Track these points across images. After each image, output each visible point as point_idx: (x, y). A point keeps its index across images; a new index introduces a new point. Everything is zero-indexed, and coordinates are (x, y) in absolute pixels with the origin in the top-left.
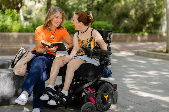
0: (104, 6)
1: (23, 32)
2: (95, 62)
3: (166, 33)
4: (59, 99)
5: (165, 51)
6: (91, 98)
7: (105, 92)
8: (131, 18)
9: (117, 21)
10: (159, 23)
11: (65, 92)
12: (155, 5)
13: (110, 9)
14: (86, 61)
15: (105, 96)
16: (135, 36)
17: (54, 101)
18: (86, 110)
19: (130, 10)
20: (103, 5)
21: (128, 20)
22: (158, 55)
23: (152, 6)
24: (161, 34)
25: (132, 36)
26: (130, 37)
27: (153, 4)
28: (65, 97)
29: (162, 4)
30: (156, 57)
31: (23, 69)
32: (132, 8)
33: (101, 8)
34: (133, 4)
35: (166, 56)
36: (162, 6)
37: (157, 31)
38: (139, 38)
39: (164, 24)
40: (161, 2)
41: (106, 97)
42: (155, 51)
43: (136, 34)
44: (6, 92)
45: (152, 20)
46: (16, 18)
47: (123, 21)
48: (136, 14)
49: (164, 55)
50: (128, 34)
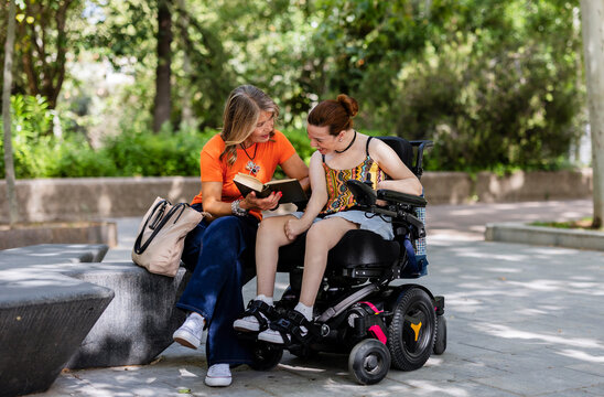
0: (366, 76)
1: (76, 176)
2: (382, 228)
3: (590, 166)
4: (290, 327)
5: (589, 222)
6: (376, 328)
7: (411, 314)
8: (467, 116)
9: (414, 127)
10: (565, 130)
11: (305, 309)
12: (552, 67)
13: (386, 86)
14: (358, 225)
15: (413, 326)
16: (481, 178)
17: (277, 333)
18: (364, 359)
19: (461, 86)
20: (359, 72)
21: (454, 124)
22: (567, 235)
23: (540, 71)
24: (576, 171)
25: (469, 179)
26: (464, 183)
27: (542, 64)
28: (306, 323)
29: (575, 62)
30: (557, 244)
31: (174, 256)
32: (467, 80)
33: (355, 81)
34: (470, 66)
35: (593, 236)
36: (575, 68)
37: (561, 160)
38: (494, 186)
39: (584, 133)
40: (569, 54)
41: (416, 328)
42: (554, 225)
43: (486, 173)
44: (123, 326)
45: (538, 119)
46: (44, 127)
47: (434, 129)
48: (480, 101)
49: (587, 236)
50: (457, 174)
